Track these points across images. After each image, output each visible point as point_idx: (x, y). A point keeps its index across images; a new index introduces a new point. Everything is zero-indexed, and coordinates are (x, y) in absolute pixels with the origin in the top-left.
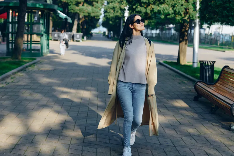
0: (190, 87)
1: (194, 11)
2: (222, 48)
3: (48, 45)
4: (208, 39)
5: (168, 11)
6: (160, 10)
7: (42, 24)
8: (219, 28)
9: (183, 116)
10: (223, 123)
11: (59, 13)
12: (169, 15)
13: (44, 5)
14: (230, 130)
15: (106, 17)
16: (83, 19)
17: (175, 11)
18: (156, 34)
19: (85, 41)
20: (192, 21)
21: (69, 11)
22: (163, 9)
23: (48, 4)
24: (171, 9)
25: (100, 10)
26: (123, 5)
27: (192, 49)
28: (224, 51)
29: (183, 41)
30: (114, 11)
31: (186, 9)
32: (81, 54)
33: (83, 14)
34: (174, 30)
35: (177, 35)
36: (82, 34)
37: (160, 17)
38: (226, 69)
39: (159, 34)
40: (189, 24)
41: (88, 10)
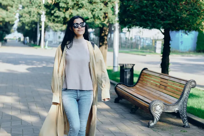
1: (113, 15)
2: (143, 52)
4: (128, 43)
5: (87, 15)
6: (79, 14)
8: (140, 32)
9: (105, 116)
10: (143, 121)
12: (88, 19)
14: (149, 127)
15: (21, 22)
17: (94, 16)
19: (0, 47)
20: (111, 25)
22: (81, 14)
24: (90, 13)
25: (15, 15)
26: (41, 10)
27: (112, 53)
28: (145, 55)
29: (103, 45)
30: (30, 15)
31: (105, 14)
34: (94, 35)
35: (96, 39)
38: (145, 71)
40: (108, 28)
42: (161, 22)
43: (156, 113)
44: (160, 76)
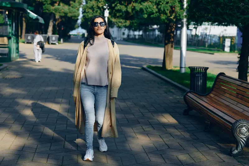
0: (178, 97)
1: (181, 9)
2: (211, 50)
3: (17, 49)
4: (194, 40)
5: (151, 9)
6: (142, 8)
7: (10, 25)
8: (206, 29)
9: (172, 136)
10: (221, 145)
11: (29, 13)
12: (153, 14)
13: (11, 3)
14: (231, 156)
15: (84, 17)
16: (60, 20)
17: (159, 10)
18: (139, 35)
19: (62, 44)
20: (179, 20)
21: (44, 11)
22: (145, 7)
23: (17, 3)
24: (155, 7)
25: (78, 10)
26: (100, 4)
27: (179, 51)
28: (213, 54)
29: (169, 44)
30: (93, 11)
31: (171, 7)
32: (55, 58)
33: (59, 14)
34: (158, 31)
35: (161, 36)
36: (58, 36)
37: (143, 17)
38: (221, 77)
39: (142, 35)
40: (175, 24)
41: (64, 10)
42: (241, 16)
43: (241, 136)
44: (242, 84)
